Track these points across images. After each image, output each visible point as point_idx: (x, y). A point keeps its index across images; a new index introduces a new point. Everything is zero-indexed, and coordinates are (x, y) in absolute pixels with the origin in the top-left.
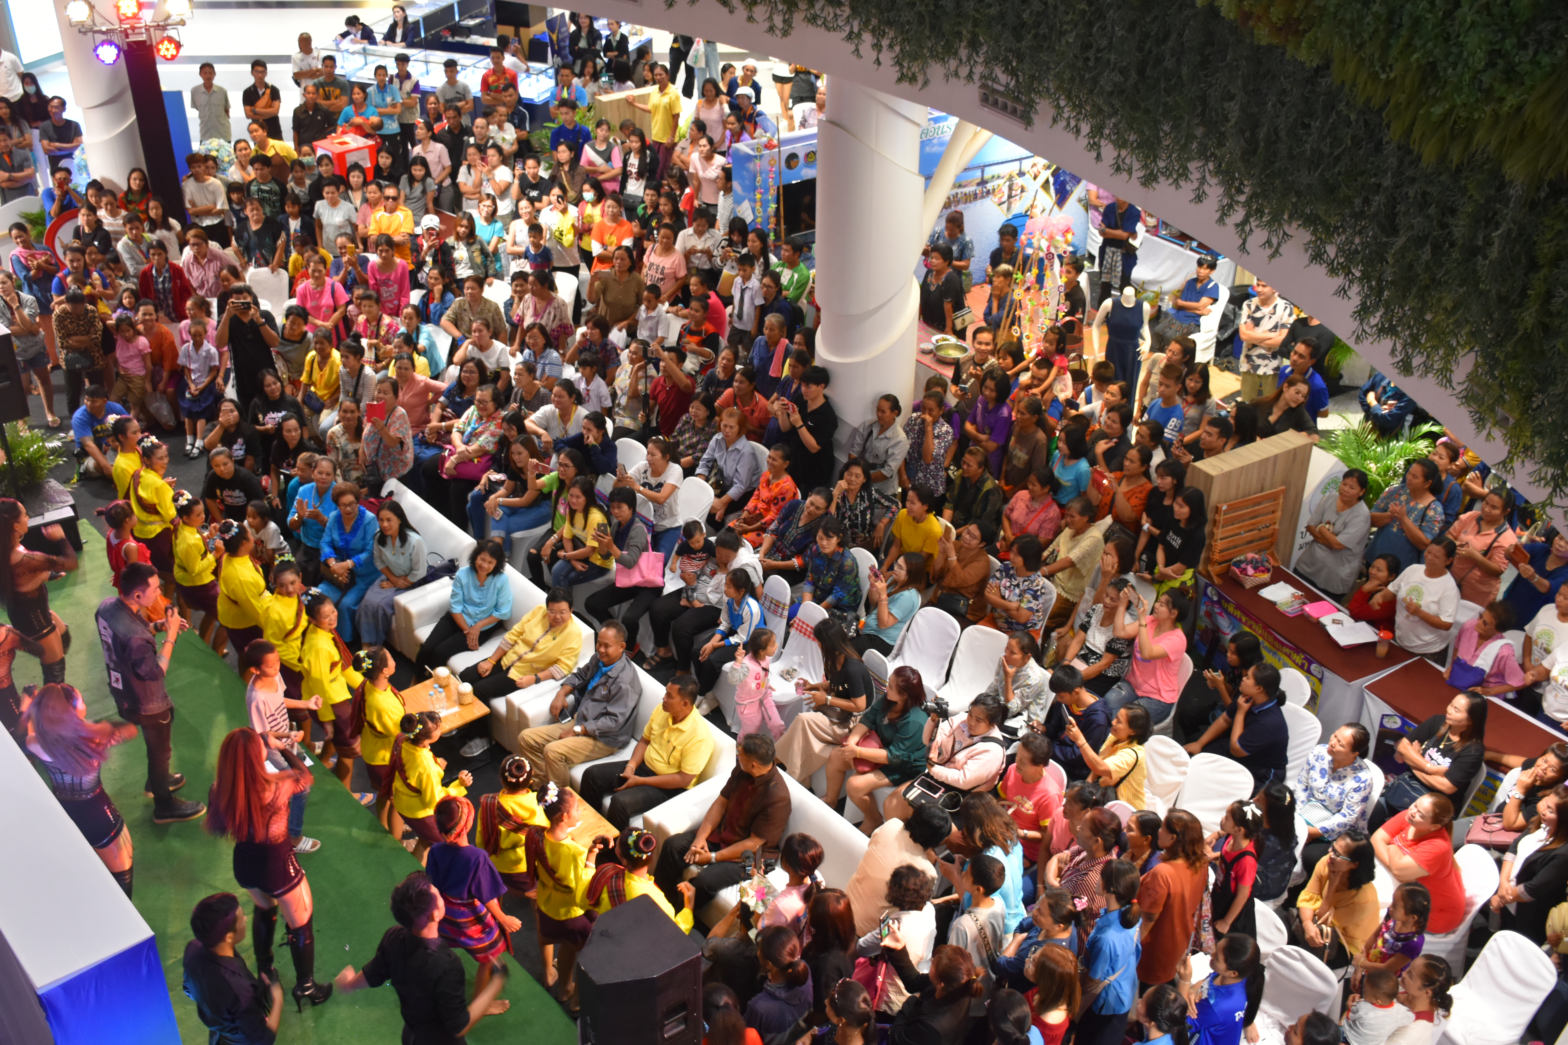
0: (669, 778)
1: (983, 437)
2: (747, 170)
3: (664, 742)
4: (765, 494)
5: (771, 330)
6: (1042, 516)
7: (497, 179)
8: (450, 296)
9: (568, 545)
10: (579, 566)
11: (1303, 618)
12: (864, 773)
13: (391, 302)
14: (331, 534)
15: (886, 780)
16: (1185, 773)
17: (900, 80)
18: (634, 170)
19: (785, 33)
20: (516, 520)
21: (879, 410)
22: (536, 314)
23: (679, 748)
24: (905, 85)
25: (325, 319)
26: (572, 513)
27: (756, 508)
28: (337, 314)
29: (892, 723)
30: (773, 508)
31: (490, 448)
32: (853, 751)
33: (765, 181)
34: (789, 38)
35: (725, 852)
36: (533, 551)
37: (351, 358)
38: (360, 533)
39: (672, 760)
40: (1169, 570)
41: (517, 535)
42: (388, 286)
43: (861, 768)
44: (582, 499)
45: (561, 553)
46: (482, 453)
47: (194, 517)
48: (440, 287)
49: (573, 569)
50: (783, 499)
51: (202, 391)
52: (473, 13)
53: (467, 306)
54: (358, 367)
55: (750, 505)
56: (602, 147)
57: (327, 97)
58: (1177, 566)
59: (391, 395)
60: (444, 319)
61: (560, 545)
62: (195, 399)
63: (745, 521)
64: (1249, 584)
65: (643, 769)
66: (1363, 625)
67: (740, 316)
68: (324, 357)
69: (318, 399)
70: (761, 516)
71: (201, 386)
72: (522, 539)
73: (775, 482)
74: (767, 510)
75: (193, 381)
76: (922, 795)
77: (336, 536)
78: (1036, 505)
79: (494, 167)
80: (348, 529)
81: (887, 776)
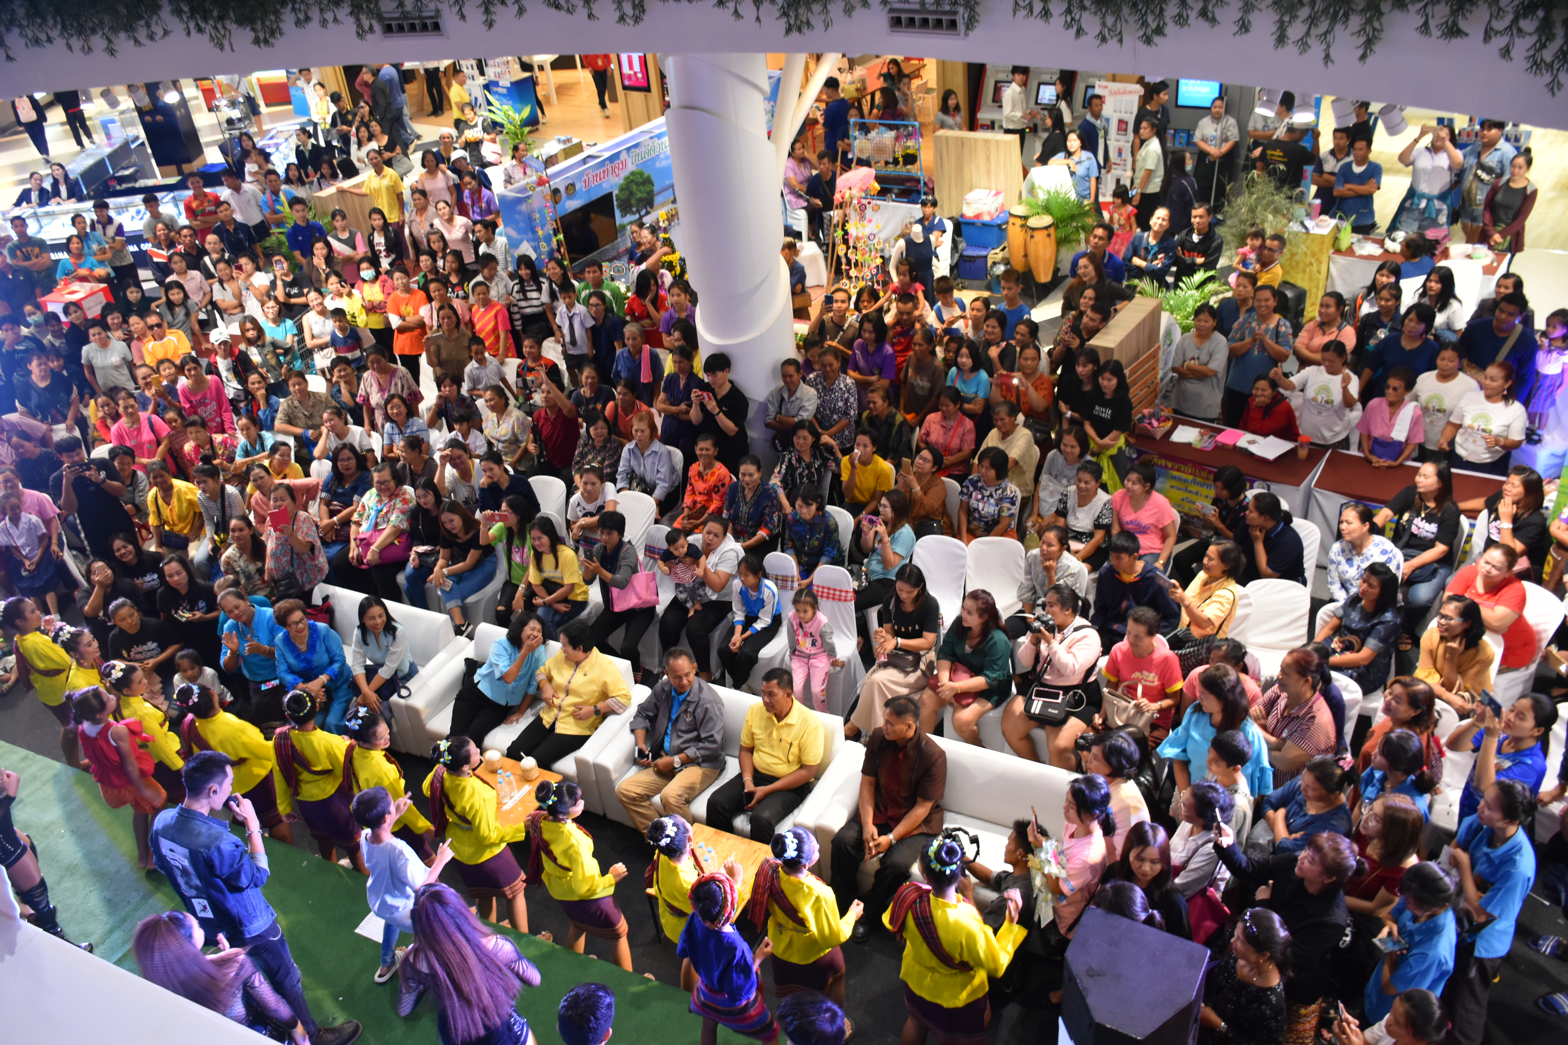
0: (796, 776)
1: (874, 378)
2: (520, 213)
3: (775, 743)
4: (700, 486)
5: (634, 339)
6: (960, 430)
7: (256, 285)
8: (274, 399)
9: (541, 591)
10: (562, 608)
11: (1221, 449)
12: (968, 705)
13: (213, 420)
14: (284, 659)
15: (989, 705)
16: (1250, 605)
17: (789, 30)
18: (382, 248)
19: (637, 19)
20: (467, 585)
21: (785, 376)
22: (381, 389)
23: (796, 743)
24: (795, 35)
25: (151, 455)
26: (538, 557)
27: (695, 503)
28: (162, 447)
29: (976, 650)
30: (714, 496)
31: (405, 525)
32: (952, 689)
33: (543, 216)
34: (642, 24)
35: (901, 829)
36: (501, 608)
37: (210, 481)
38: (320, 648)
39: (791, 758)
40: (1107, 440)
41: (471, 599)
42: (206, 405)
43: (964, 702)
44: (545, 539)
45: (538, 601)
46: (398, 533)
47: (135, 686)
48: (263, 391)
49: (556, 612)
50: (723, 485)
51: (39, 564)
52: (124, 164)
53: (296, 403)
54: (218, 488)
55: (688, 500)
56: (345, 236)
57: (27, 258)
58: (1112, 435)
59: (288, 501)
60: (278, 423)
61: (531, 593)
62: (33, 575)
63: (689, 517)
64: (1159, 435)
65: (761, 778)
66: (1271, 438)
67: (573, 342)
68: (167, 491)
69: (177, 536)
70: (705, 508)
71: (36, 559)
72: (477, 602)
73: (709, 472)
74: (710, 500)
75: (26, 557)
76: (1045, 705)
77: (292, 660)
78: (951, 423)
79: (250, 275)
80: (303, 648)
81: (989, 699)
